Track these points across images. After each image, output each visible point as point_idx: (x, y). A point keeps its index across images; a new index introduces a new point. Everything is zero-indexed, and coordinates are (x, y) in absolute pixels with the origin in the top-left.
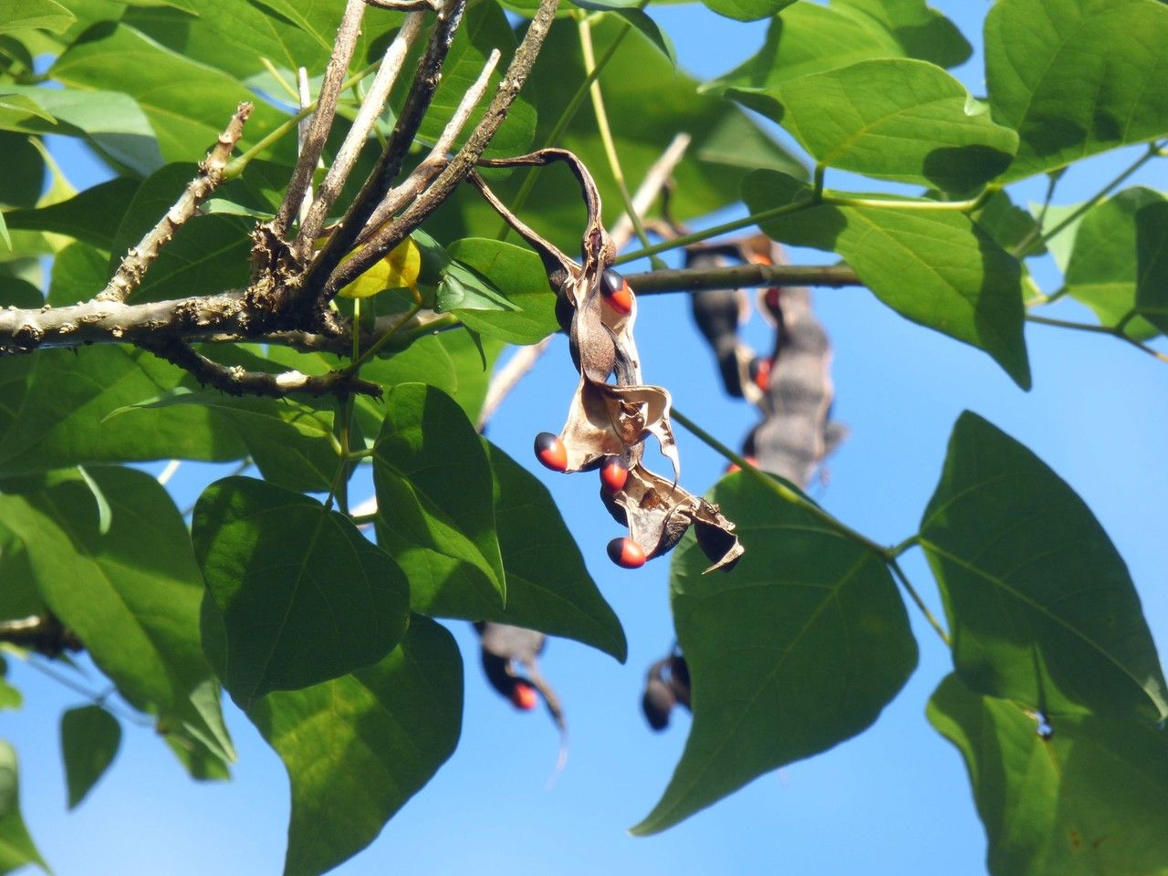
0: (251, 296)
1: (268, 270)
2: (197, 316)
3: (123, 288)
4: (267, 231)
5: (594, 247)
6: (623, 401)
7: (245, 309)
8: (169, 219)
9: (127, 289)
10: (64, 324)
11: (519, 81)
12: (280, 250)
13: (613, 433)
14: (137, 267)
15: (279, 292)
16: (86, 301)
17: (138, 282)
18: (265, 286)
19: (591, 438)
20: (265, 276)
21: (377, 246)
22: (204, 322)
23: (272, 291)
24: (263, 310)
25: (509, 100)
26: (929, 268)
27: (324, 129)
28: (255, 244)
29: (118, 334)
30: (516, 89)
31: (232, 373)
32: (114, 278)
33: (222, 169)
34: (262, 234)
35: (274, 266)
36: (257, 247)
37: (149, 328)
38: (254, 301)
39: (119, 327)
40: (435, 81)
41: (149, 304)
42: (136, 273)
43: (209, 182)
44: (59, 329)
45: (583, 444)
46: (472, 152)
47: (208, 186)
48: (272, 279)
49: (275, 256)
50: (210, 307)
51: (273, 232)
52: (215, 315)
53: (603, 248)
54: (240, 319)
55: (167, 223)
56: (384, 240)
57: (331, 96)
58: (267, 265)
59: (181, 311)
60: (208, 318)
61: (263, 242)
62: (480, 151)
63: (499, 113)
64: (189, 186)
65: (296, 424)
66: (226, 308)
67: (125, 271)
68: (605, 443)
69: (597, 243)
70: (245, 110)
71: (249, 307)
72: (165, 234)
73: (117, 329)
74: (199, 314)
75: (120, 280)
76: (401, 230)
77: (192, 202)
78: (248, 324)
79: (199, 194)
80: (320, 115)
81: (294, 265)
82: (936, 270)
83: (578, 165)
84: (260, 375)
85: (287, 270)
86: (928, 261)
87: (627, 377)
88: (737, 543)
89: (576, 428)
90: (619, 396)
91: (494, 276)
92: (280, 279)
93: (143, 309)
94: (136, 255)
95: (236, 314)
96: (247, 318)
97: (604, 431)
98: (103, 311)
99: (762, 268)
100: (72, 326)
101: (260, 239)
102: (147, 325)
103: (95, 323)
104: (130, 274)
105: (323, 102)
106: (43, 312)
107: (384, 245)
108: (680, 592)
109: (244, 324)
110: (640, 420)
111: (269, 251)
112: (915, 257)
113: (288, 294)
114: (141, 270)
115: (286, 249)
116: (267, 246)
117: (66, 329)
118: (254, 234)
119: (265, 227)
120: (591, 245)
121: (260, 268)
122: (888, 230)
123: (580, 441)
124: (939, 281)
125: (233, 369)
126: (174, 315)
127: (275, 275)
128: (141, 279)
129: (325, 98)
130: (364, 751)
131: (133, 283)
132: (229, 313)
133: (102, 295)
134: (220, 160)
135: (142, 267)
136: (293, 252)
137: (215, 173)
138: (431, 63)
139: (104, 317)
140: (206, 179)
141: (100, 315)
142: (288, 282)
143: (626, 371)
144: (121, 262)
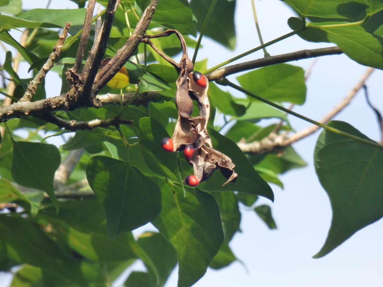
0: (68, 96)
1: (73, 85)
2: (51, 105)
3: (29, 96)
4: (70, 71)
5: (184, 65)
6: (192, 123)
7: (67, 101)
8: (43, 69)
9: (30, 96)
10: (9, 111)
11: (154, 6)
12: (76, 78)
13: (191, 135)
14: (33, 88)
15: (77, 93)
16: (16, 102)
17: (35, 93)
18: (72, 91)
19: (183, 137)
20: (72, 88)
21: (110, 72)
22: (54, 107)
23: (75, 93)
24: (72, 100)
25: (151, 13)
26: (362, 45)
27: (87, 31)
28: (67, 76)
29: (27, 114)
30: (153, 9)
31: (71, 123)
32: (25, 93)
33: (61, 48)
34: (69, 72)
35: (75, 84)
36: (68, 77)
37: (36, 110)
38: (69, 97)
39: (27, 111)
40: (113, 12)
41: (37, 101)
42: (33, 90)
43: (57, 53)
44: (7, 114)
45: (181, 140)
46: (140, 34)
47: (56, 55)
48: (74, 89)
49: (75, 80)
50: (56, 101)
51: (72, 71)
52: (58, 103)
53: (187, 65)
54: (65, 104)
55: (43, 70)
56: (113, 70)
57: (89, 19)
58: (72, 84)
59: (46, 103)
60: (55, 105)
61: (70, 75)
62: (143, 34)
63: (148, 19)
64: (50, 55)
65: (110, 136)
66: (60, 101)
67: (29, 89)
68: (188, 139)
69: (185, 64)
70: (68, 25)
71: (68, 100)
72: (42, 74)
73: (26, 112)
74: (52, 104)
75: (27, 93)
76: (118, 66)
77: (51, 61)
78: (68, 106)
79: (54, 58)
80: (85, 26)
81: (81, 83)
82: (364, 46)
83: (179, 34)
84: (82, 122)
85: (79, 85)
86: (360, 43)
87: (202, 112)
88: (234, 173)
89: (178, 134)
90: (191, 121)
91: (163, 77)
92: (77, 88)
93: (34, 104)
94: (32, 83)
95: (64, 103)
96: (68, 104)
97: (188, 135)
98: (21, 105)
99: (306, 51)
100: (11, 112)
101: (68, 74)
102: (36, 109)
103: (19, 110)
104: (31, 90)
105: (86, 21)
106: (2, 108)
107: (113, 72)
108: (319, 167)
109: (67, 106)
110: (197, 130)
111: (72, 78)
112: (354, 42)
113: (80, 94)
114: (35, 89)
115: (78, 77)
116: (71, 76)
117: (9, 113)
118: (67, 72)
119: (70, 70)
120: (183, 65)
121: (70, 85)
122: (340, 34)
123: (180, 139)
124: (367, 50)
125: (71, 122)
126: (44, 105)
127: (76, 87)
128: (35, 92)
129: (87, 20)
130: (196, 241)
131: (32, 94)
132: (62, 102)
133: (22, 99)
134: (60, 45)
135: (35, 87)
136: (80, 78)
137: (58, 50)
138: (110, 6)
139: (21, 108)
140: (56, 52)
141: (20, 107)
142: (79, 90)
143: (202, 109)
144: (28, 86)
